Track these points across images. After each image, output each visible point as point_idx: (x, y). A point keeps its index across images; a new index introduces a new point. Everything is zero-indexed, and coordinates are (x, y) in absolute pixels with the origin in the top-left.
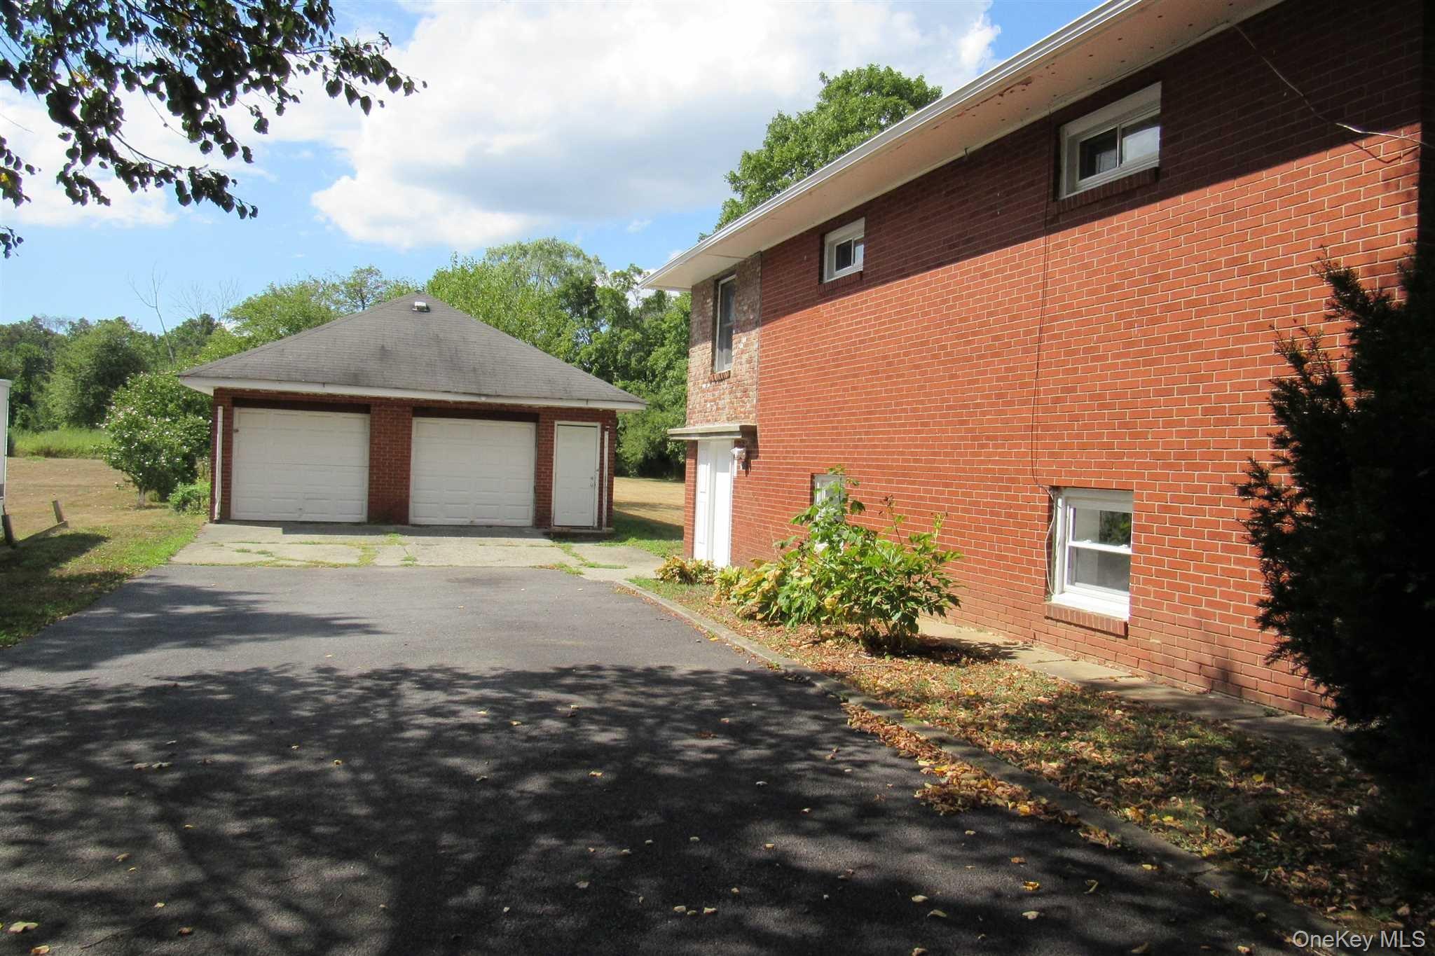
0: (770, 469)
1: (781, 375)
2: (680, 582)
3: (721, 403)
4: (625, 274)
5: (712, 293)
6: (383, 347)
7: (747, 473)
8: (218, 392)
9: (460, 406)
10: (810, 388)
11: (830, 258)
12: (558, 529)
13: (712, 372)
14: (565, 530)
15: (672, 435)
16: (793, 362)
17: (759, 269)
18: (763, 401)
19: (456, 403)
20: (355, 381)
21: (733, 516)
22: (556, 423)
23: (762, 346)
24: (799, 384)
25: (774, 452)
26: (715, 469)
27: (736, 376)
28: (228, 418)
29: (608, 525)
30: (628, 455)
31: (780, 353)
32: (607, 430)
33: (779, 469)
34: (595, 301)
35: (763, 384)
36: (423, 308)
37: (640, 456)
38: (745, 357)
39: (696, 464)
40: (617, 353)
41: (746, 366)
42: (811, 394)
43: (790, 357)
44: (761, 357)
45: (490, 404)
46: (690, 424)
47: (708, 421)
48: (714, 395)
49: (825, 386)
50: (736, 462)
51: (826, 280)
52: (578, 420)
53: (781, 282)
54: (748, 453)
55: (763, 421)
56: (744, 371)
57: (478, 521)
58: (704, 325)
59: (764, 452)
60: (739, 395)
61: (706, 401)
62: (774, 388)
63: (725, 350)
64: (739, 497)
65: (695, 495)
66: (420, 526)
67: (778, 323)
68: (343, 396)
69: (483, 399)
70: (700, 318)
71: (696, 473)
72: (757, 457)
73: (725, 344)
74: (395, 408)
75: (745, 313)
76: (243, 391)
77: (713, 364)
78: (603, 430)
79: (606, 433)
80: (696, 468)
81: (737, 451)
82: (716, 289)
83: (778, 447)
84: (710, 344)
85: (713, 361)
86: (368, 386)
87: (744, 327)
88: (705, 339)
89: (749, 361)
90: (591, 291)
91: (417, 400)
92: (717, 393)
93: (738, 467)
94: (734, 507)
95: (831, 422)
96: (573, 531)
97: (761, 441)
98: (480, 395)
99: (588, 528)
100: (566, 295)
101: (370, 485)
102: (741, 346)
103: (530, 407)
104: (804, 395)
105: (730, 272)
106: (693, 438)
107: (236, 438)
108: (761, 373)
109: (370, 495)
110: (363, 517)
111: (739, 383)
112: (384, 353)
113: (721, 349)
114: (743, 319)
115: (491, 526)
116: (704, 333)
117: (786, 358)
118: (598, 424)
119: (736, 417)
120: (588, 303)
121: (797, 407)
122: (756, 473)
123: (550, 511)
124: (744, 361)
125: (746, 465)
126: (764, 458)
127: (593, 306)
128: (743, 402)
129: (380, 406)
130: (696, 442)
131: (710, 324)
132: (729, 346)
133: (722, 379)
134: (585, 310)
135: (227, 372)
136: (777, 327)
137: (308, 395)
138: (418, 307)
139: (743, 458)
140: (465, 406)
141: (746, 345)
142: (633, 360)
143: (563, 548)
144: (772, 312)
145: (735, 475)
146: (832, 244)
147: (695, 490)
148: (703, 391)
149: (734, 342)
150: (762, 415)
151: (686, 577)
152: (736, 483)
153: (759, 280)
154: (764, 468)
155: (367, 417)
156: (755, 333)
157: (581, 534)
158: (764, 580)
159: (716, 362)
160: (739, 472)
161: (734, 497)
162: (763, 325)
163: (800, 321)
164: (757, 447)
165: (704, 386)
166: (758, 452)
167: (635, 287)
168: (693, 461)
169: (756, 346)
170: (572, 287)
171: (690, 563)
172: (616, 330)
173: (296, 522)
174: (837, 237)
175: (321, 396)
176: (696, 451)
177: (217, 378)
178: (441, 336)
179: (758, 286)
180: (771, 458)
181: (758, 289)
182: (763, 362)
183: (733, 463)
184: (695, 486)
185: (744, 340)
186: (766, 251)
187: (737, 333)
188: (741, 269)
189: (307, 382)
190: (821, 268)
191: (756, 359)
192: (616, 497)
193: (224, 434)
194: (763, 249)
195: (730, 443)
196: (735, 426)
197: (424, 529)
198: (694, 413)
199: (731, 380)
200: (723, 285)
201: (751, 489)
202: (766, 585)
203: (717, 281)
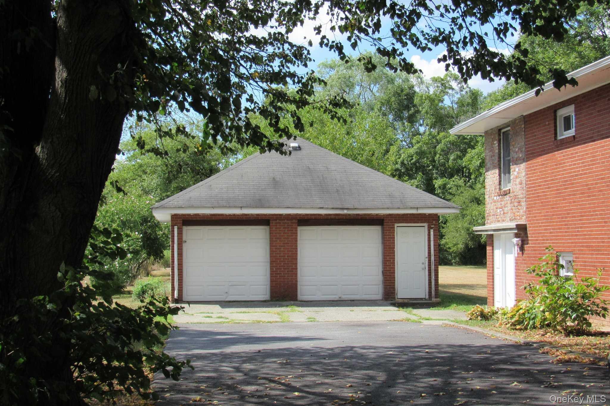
0: (535, 250)
1: (538, 193)
2: (481, 320)
3: (506, 209)
4: (442, 80)
5: (497, 138)
6: (274, 179)
7: (523, 254)
8: (174, 217)
9: (329, 217)
10: (553, 201)
11: (560, 124)
12: (401, 301)
13: (500, 189)
14: (406, 301)
15: (476, 231)
16: (544, 185)
17: (523, 126)
18: (529, 209)
19: (326, 215)
20: (260, 204)
21: (516, 282)
22: (396, 225)
23: (527, 174)
24: (547, 198)
25: (537, 240)
26: (505, 252)
27: (513, 192)
28: (180, 233)
29: (436, 297)
30: (450, 245)
31: (537, 179)
32: (432, 228)
33: (539, 250)
34: (414, 106)
35: (528, 198)
36: (296, 147)
37: (461, 246)
38: (518, 180)
39: (493, 249)
40: (435, 154)
41: (519, 186)
42: (553, 204)
43: (542, 182)
44: (527, 181)
45: (349, 215)
46: (487, 223)
47: (499, 221)
48: (501, 204)
49: (560, 200)
50: (516, 247)
51: (559, 138)
52: (411, 223)
53: (535, 136)
54: (523, 241)
55: (530, 221)
56: (518, 189)
57: (344, 297)
58: (493, 158)
59: (532, 240)
60: (516, 204)
61: (497, 208)
62: (535, 200)
63: (507, 175)
64: (519, 270)
65: (493, 270)
66: (305, 301)
67: (535, 161)
68: (252, 215)
69: (345, 212)
70: (491, 153)
71: (493, 255)
72: (528, 244)
73: (507, 170)
74: (286, 221)
75: (517, 152)
76: (189, 215)
77: (500, 184)
78: (429, 228)
79: (432, 231)
80: (493, 253)
81: (515, 240)
82: (500, 135)
83: (538, 237)
84: (497, 171)
85: (500, 182)
86: (269, 207)
87: (517, 162)
88: (494, 168)
89: (521, 183)
90: (411, 96)
91: (300, 215)
92: (503, 203)
93: (518, 251)
94: (516, 276)
95: (564, 221)
96: (411, 302)
97: (530, 234)
98: (343, 209)
99: (421, 299)
100: (388, 102)
101: (271, 274)
102: (516, 173)
103: (377, 215)
104: (551, 205)
105: (507, 125)
106: (489, 233)
107: (185, 247)
108: (527, 191)
109: (272, 281)
110: (267, 297)
111: (516, 197)
112: (275, 183)
113: (505, 174)
114: (516, 156)
115: (353, 301)
116: (493, 163)
117: (540, 182)
118: (426, 225)
119: (515, 219)
120: (407, 108)
121: (547, 212)
122: (529, 254)
123: (394, 288)
124: (517, 183)
125: (522, 249)
126: (532, 244)
127: (412, 110)
128: (518, 209)
129: (276, 220)
130: (492, 236)
131: (497, 157)
132: (509, 173)
133: (506, 194)
134: (406, 114)
135: (181, 203)
136: (535, 163)
137: (230, 215)
138: (293, 147)
139: (520, 244)
140: (333, 217)
141: (518, 173)
142: (452, 157)
143: (406, 311)
144: (531, 154)
145: (516, 255)
146: (561, 116)
147: (493, 267)
148: (495, 202)
149: (511, 170)
150: (529, 217)
151: (484, 317)
152: (517, 261)
153: (523, 133)
154: (532, 250)
155: (267, 228)
156: (523, 166)
157: (418, 303)
158: (521, 309)
159: (502, 183)
160: (518, 254)
161: (516, 269)
162: (527, 161)
163: (547, 160)
164: (527, 237)
165: (495, 198)
166: (528, 240)
167: (450, 91)
168: (491, 248)
169: (524, 174)
170: (394, 95)
171: (486, 309)
172: (434, 131)
173: (224, 301)
174: (563, 112)
175: (238, 215)
176: (493, 241)
177: (175, 208)
178: (311, 167)
179: (523, 137)
180: (535, 244)
181: (524, 139)
182: (528, 184)
183: (515, 248)
184: (493, 264)
185: (517, 170)
186: (526, 115)
187: (513, 165)
188: (513, 123)
189: (230, 207)
190: (556, 130)
191: (524, 182)
192: (441, 281)
193: (178, 244)
194: (525, 114)
195: (512, 235)
196: (513, 225)
197: (309, 303)
198: (490, 216)
199: (511, 195)
200: (504, 133)
201: (525, 264)
202: (521, 311)
203: (500, 130)
